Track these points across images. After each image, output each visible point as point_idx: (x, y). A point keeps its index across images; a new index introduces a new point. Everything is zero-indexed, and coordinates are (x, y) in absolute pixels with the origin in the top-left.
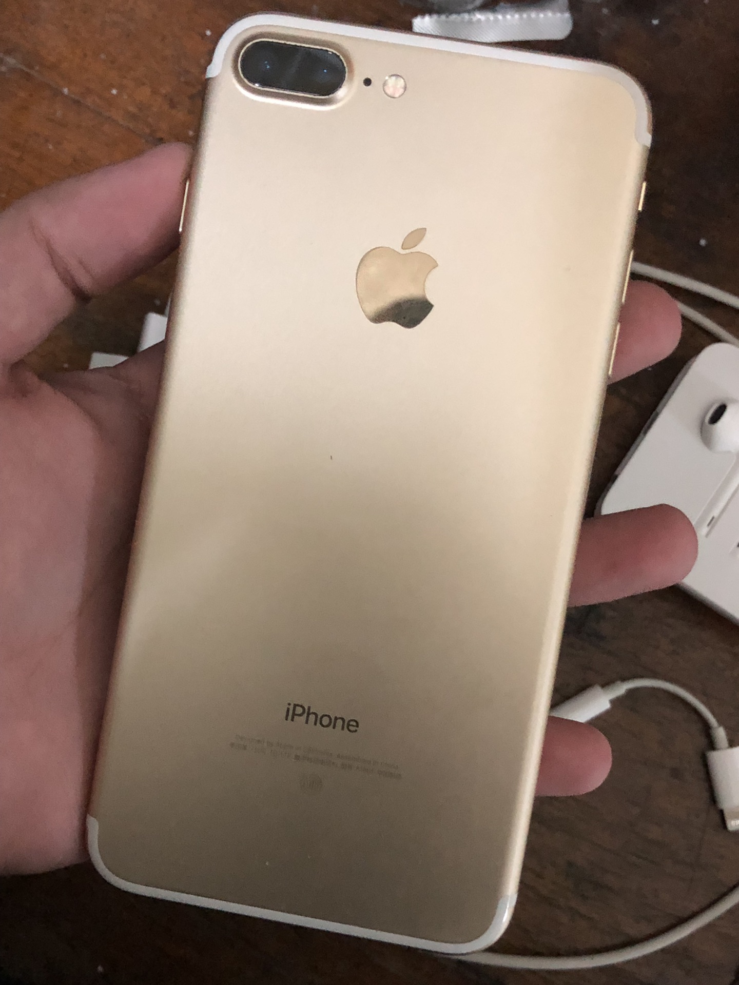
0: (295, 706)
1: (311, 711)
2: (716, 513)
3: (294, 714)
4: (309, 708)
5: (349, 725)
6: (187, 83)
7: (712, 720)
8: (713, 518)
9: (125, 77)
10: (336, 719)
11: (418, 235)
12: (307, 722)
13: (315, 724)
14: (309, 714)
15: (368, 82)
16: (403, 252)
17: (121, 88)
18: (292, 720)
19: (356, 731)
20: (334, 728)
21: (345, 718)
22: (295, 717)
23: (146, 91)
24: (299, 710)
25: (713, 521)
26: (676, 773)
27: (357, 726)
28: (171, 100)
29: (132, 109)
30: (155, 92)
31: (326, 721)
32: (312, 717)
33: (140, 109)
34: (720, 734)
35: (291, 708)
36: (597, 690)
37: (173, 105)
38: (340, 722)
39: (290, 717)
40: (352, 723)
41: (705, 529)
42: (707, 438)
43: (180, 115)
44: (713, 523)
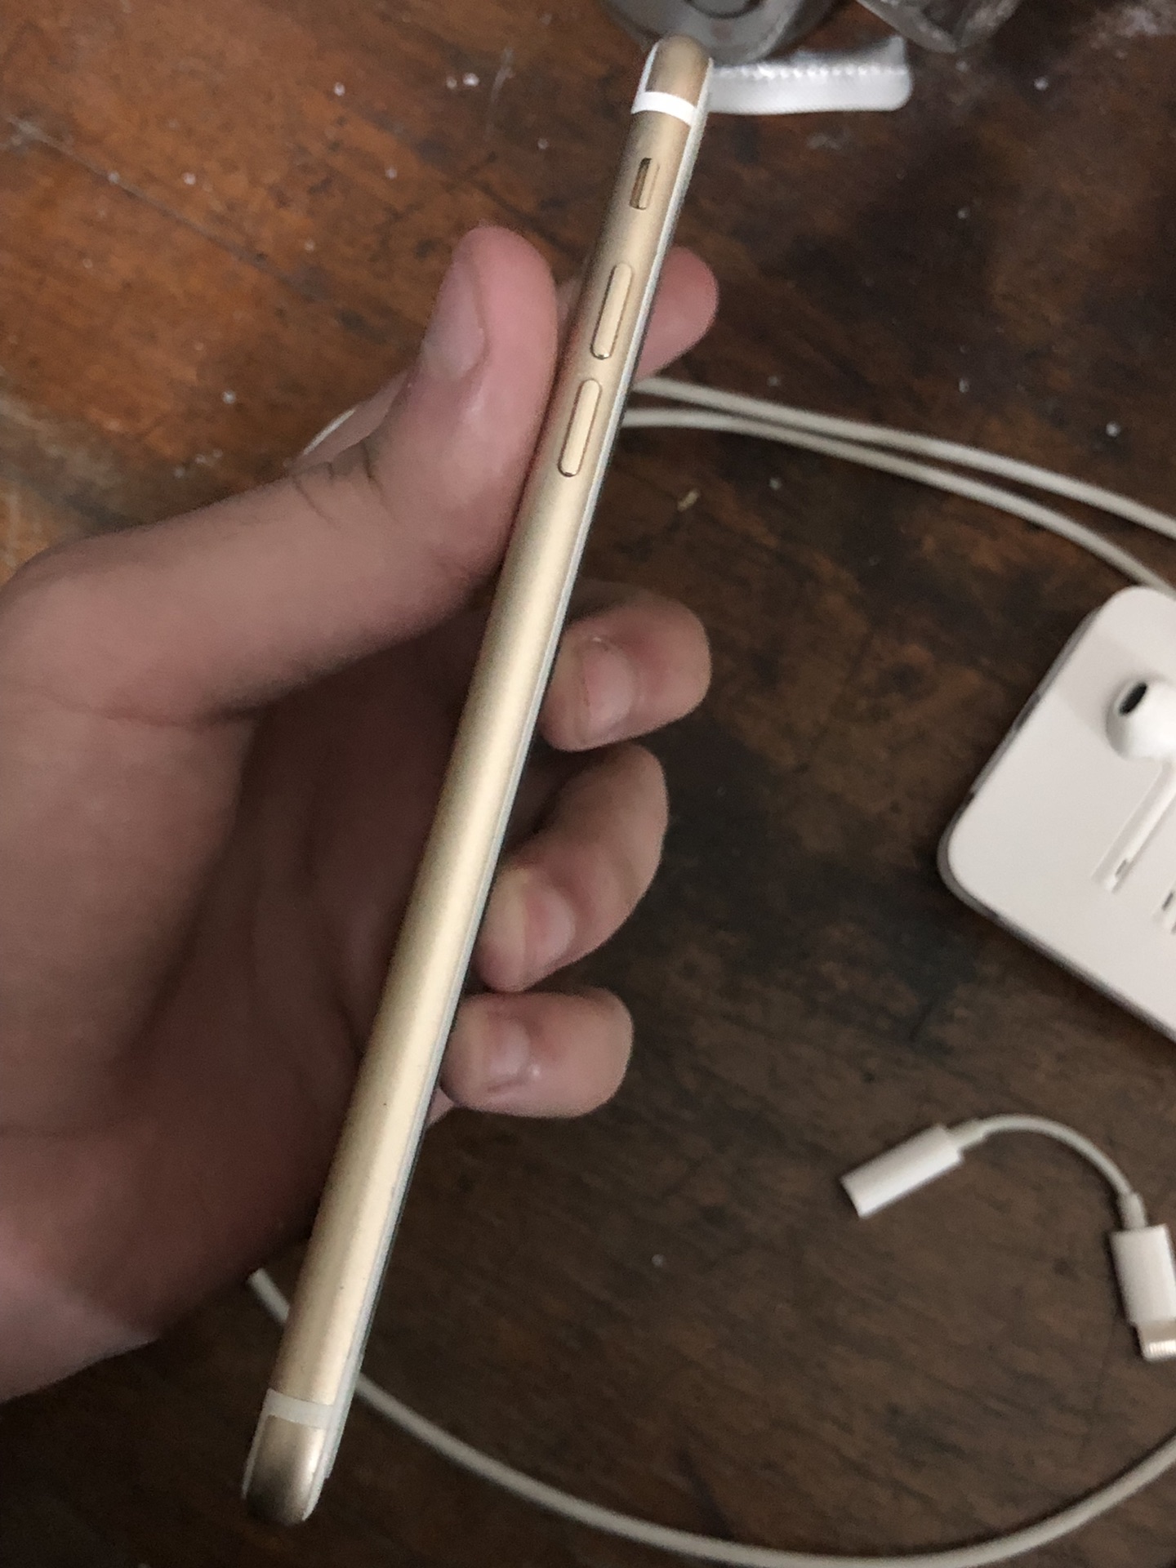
2: (1129, 855)
6: (304, 169)
7: (1120, 1183)
8: (1124, 863)
9: (207, 157)
17: (201, 174)
23: (240, 180)
25: (1123, 870)
28: (280, 194)
29: (217, 207)
30: (254, 182)
33: (230, 208)
34: (1134, 1206)
36: (940, 1133)
37: (282, 201)
41: (1112, 881)
42: (1116, 737)
43: (293, 218)
44: (1125, 870)
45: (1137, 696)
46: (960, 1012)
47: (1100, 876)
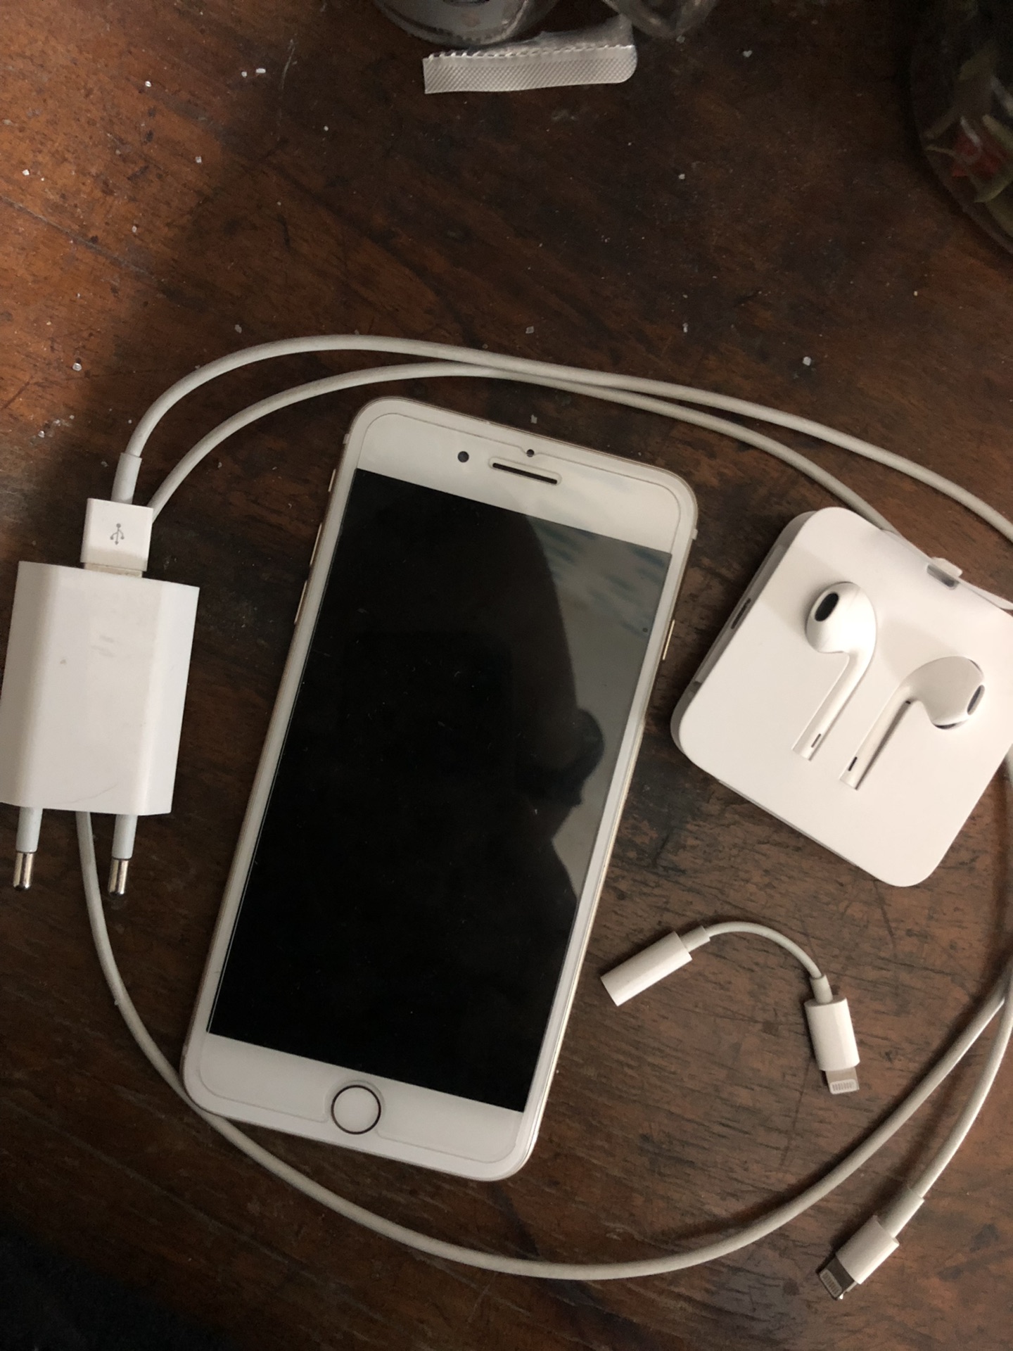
2: (822, 730)
6: (124, 158)
7: (814, 968)
8: (820, 735)
9: (40, 152)
17: (34, 166)
23: (70, 170)
26: (769, 1027)
28: (106, 183)
29: (53, 197)
30: (82, 172)
33: (63, 196)
34: (823, 985)
36: (675, 939)
37: (108, 191)
41: (808, 751)
42: (812, 638)
43: (118, 203)
44: (818, 742)
45: (830, 604)
46: (691, 842)
47: (799, 748)
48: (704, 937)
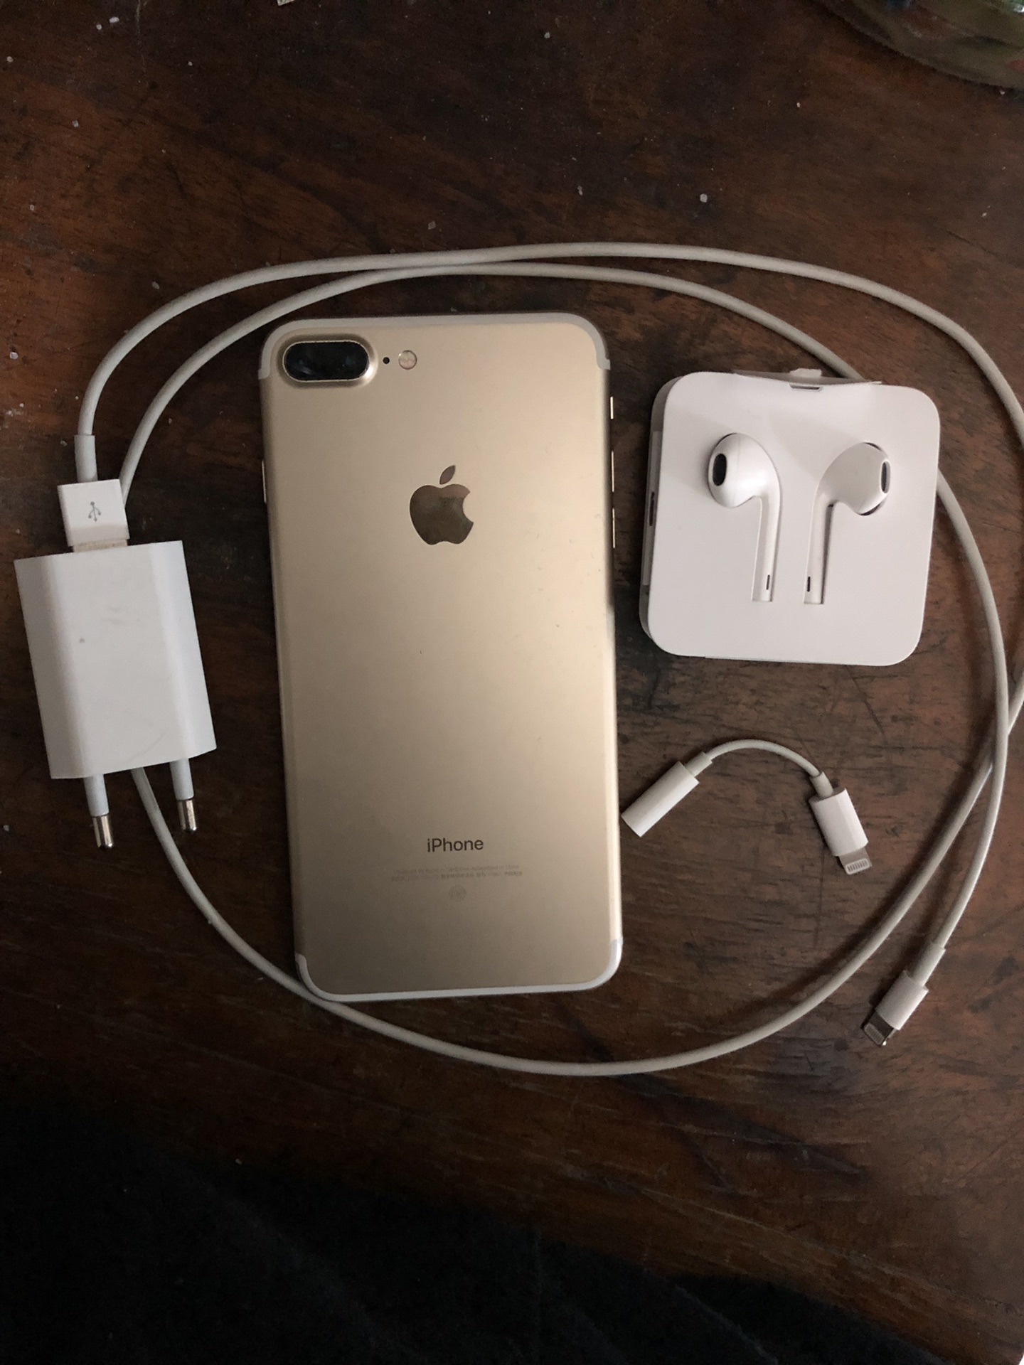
0: (433, 840)
1: (446, 841)
2: (768, 571)
3: (434, 847)
4: (444, 839)
5: (476, 845)
7: (812, 769)
8: (769, 576)
10: (466, 843)
11: (449, 472)
12: (444, 850)
13: (451, 850)
14: (445, 844)
15: (386, 361)
16: (441, 486)
18: (433, 850)
19: (481, 848)
20: (466, 849)
21: (472, 840)
22: (436, 848)
24: (437, 843)
25: (770, 583)
26: (782, 828)
27: (482, 844)
31: (458, 846)
32: (448, 846)
34: (823, 781)
35: (431, 840)
36: (680, 768)
38: (469, 845)
39: (431, 850)
40: (478, 843)
41: (766, 595)
43: (11, 185)
46: (679, 679)
47: (757, 595)
48: (707, 760)
